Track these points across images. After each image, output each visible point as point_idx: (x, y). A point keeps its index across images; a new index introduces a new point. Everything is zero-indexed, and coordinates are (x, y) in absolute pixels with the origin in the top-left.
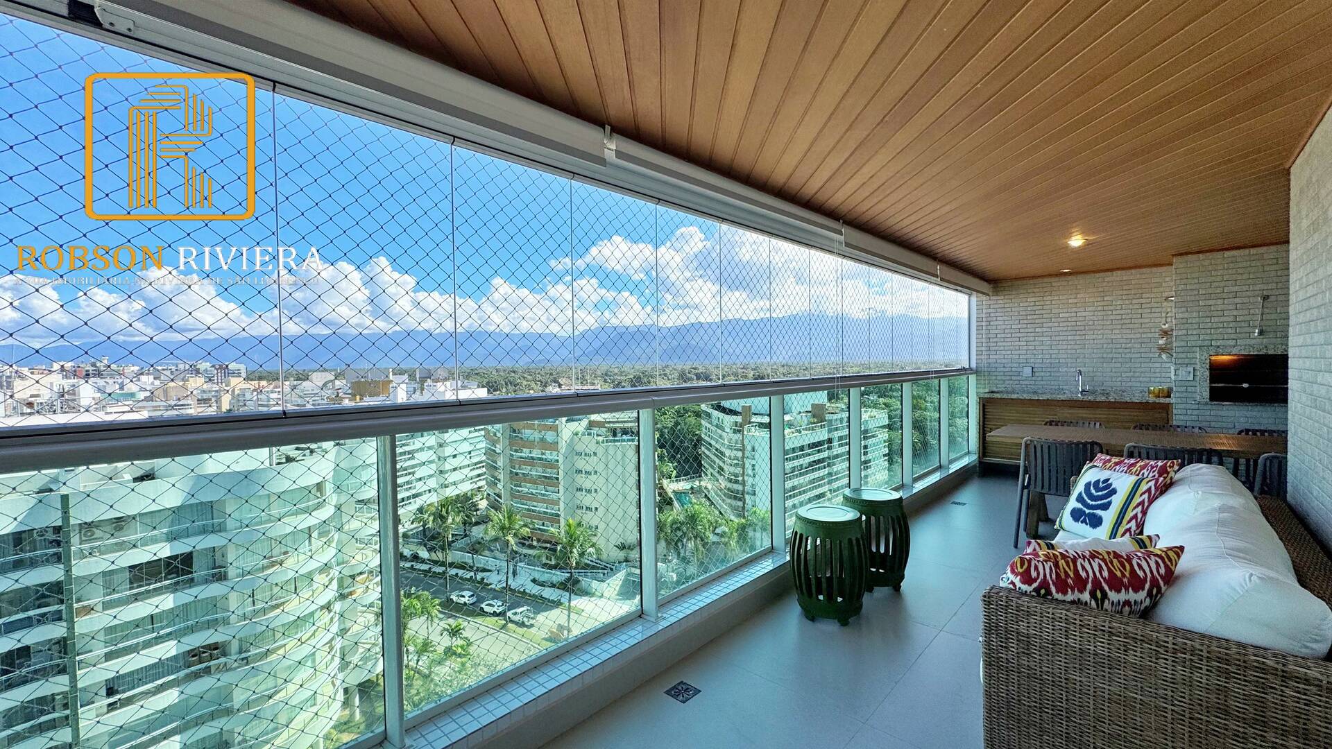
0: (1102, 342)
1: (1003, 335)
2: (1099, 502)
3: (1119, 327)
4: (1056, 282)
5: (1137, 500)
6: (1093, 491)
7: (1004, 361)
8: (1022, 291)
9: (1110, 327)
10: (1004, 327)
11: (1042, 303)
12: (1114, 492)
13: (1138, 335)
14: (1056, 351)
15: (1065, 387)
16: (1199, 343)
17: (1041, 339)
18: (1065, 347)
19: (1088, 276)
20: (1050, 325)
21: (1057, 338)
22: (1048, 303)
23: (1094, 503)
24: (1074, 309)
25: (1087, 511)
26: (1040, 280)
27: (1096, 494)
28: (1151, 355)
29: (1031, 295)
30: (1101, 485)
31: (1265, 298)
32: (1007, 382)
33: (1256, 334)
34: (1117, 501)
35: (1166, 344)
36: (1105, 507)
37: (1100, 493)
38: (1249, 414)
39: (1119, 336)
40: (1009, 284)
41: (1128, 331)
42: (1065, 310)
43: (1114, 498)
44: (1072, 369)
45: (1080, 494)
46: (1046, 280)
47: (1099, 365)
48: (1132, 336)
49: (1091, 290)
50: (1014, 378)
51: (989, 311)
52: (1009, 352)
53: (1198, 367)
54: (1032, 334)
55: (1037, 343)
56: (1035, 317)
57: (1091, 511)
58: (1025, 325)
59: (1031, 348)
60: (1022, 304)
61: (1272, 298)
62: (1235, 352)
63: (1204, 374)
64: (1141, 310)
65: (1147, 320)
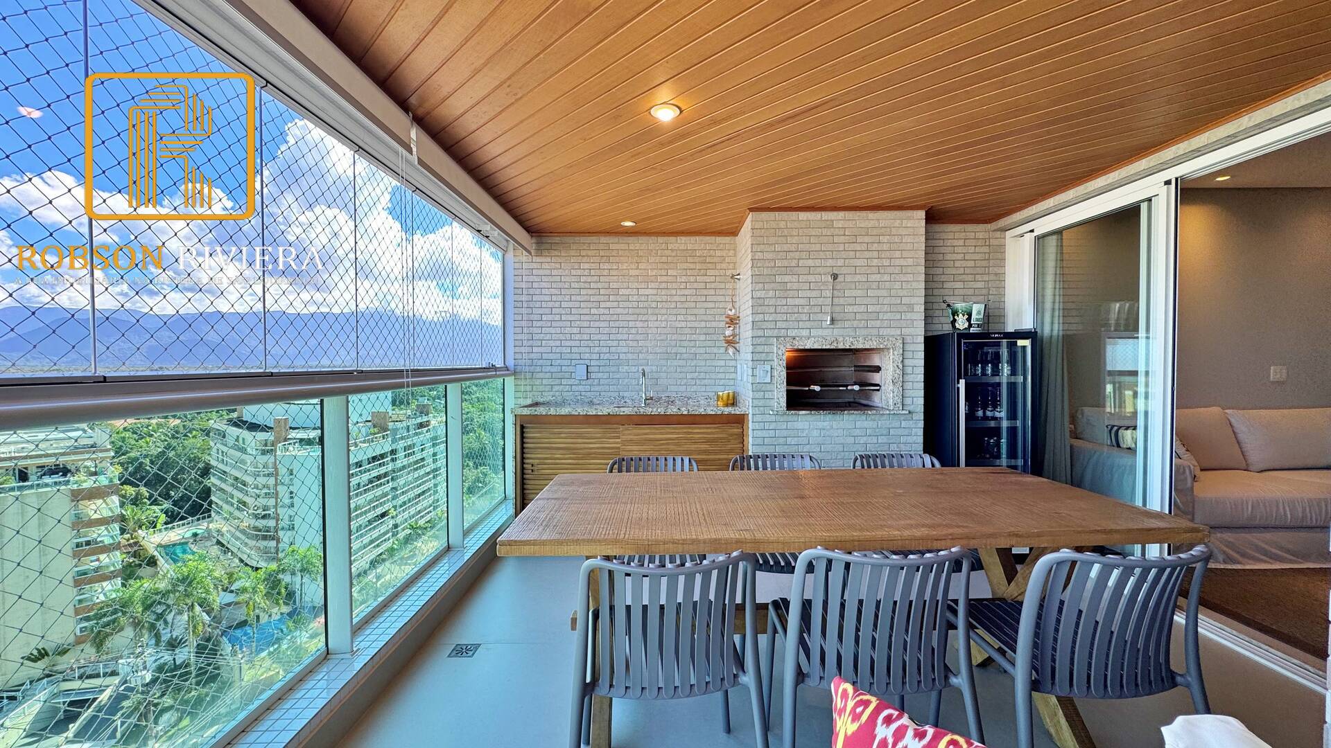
0: (665, 331)
1: (550, 317)
3: (684, 311)
4: (616, 244)
7: (551, 356)
8: (573, 253)
9: (674, 312)
10: (550, 305)
11: (598, 272)
13: (703, 324)
14: (615, 343)
15: (626, 394)
16: (775, 333)
17: (597, 324)
18: (625, 337)
19: (652, 239)
20: (608, 304)
21: (617, 324)
22: (606, 272)
24: (635, 285)
26: (594, 239)
28: (715, 350)
29: (585, 259)
31: (835, 277)
32: (556, 388)
33: (828, 323)
35: (734, 335)
38: (821, 425)
39: (683, 324)
40: (557, 239)
41: (693, 318)
42: (625, 285)
44: (634, 369)
46: (604, 239)
47: (663, 362)
48: (696, 325)
50: (564, 382)
51: (531, 278)
52: (558, 343)
53: (775, 364)
54: (587, 318)
55: (593, 330)
56: (590, 292)
58: (577, 305)
59: (585, 337)
60: (574, 272)
61: (840, 279)
62: (809, 345)
63: (781, 374)
64: (705, 292)
65: (711, 305)
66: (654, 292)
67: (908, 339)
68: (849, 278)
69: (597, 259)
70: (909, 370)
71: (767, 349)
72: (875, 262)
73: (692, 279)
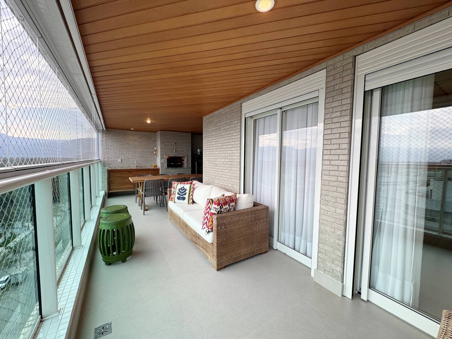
0: (140, 152)
1: (111, 148)
2: (184, 193)
3: (144, 148)
4: (128, 132)
5: (191, 190)
6: (181, 191)
7: (111, 157)
8: (117, 133)
9: (142, 148)
10: (111, 145)
12: (186, 190)
14: (128, 154)
15: (131, 165)
16: (165, 153)
17: (124, 150)
18: (130, 153)
20: (126, 146)
21: (128, 150)
22: (125, 138)
23: (182, 194)
24: (133, 142)
25: (181, 197)
26: (122, 131)
27: (182, 191)
28: (152, 156)
29: (120, 135)
30: (183, 189)
32: (113, 164)
33: (175, 152)
34: (187, 192)
35: (156, 153)
36: (185, 194)
37: (183, 191)
39: (144, 151)
42: (130, 141)
43: (186, 191)
44: (133, 160)
45: (178, 192)
47: (140, 159)
48: (147, 151)
49: (137, 136)
50: (115, 163)
51: (106, 139)
52: (113, 154)
53: (165, 159)
54: (121, 148)
55: (122, 151)
56: (121, 142)
57: (182, 196)
58: (118, 145)
59: (121, 153)
60: (117, 138)
61: (177, 144)
62: (171, 156)
63: (166, 161)
64: (149, 144)
65: (151, 147)
66: (137, 143)
67: (188, 155)
68: (178, 144)
69: (123, 135)
70: (189, 160)
71: (163, 156)
72: (183, 141)
73: (146, 141)
